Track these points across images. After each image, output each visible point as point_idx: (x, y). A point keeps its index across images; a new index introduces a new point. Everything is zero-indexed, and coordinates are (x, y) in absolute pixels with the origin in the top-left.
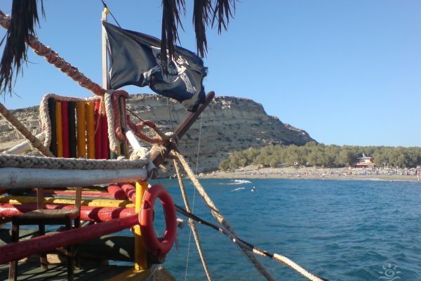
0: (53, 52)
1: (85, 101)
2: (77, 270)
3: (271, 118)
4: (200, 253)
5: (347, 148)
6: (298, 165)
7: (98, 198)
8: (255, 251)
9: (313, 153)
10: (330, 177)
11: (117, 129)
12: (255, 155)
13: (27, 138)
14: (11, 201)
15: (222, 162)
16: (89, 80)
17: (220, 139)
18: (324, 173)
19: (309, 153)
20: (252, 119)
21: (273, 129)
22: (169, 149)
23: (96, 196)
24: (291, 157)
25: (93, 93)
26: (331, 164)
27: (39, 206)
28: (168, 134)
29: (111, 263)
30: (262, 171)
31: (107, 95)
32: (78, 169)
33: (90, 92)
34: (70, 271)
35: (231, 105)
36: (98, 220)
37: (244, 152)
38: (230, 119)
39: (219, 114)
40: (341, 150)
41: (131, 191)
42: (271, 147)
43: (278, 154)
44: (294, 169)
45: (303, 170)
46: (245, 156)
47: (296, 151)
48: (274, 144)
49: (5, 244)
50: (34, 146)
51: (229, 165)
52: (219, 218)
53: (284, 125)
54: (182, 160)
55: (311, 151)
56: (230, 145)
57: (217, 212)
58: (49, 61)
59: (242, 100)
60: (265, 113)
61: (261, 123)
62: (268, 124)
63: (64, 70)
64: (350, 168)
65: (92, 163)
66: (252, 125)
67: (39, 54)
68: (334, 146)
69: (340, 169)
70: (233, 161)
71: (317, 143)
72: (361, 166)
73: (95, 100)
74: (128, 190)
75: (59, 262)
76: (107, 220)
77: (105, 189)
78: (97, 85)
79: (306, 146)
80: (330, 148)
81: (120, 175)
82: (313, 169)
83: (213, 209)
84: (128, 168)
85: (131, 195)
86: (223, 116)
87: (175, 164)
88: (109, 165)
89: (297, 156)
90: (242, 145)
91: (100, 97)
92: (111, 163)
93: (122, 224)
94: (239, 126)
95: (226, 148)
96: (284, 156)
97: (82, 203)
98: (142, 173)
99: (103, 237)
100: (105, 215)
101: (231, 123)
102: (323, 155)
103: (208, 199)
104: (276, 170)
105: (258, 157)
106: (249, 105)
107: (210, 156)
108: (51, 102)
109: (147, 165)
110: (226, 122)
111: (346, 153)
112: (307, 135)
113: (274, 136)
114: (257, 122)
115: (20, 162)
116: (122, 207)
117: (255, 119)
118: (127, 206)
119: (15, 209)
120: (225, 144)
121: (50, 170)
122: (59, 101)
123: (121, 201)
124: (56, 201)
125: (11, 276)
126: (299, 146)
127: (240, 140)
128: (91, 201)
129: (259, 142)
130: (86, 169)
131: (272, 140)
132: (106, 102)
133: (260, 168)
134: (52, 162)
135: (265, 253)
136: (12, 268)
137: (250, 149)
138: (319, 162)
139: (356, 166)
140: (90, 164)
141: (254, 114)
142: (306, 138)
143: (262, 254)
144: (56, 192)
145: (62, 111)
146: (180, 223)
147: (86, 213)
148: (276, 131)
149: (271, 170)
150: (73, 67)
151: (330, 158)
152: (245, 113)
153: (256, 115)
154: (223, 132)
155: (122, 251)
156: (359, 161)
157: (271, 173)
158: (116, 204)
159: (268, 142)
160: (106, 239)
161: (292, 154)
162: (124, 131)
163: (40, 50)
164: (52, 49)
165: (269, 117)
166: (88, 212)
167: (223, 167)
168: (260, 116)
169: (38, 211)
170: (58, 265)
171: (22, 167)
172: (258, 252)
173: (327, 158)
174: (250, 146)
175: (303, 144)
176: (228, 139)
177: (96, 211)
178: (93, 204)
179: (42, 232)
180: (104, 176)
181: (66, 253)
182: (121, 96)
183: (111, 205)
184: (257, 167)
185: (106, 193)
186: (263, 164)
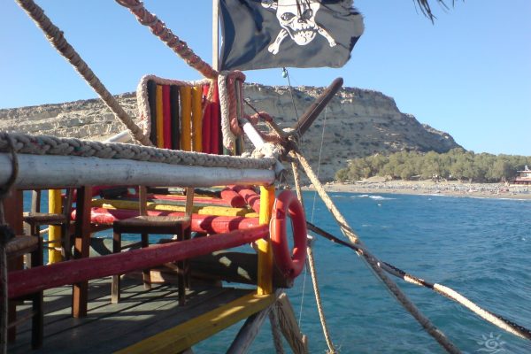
0: (159, 21)
1: (191, 86)
2: (188, 292)
3: (405, 117)
4: (314, 282)
5: (504, 158)
6: (438, 178)
7: (210, 205)
8: (407, 279)
9: (459, 163)
10: (479, 195)
11: (233, 121)
12: (383, 164)
13: (129, 127)
14: (104, 205)
15: (339, 171)
16: (199, 59)
17: (337, 142)
18: (472, 190)
19: (453, 163)
20: (379, 117)
21: (407, 130)
22: (288, 150)
23: (207, 202)
24: (430, 167)
25: (202, 75)
26: (482, 177)
27: (142, 212)
28: (286, 130)
29: (225, 285)
30: (390, 184)
31: (221, 78)
32: (198, 165)
33: (199, 73)
34: (181, 292)
35: (353, 99)
36: (212, 231)
37: (368, 159)
38: (352, 116)
39: (337, 109)
40: (496, 160)
41: (253, 197)
42: (404, 153)
43: (412, 163)
44: (433, 183)
45: (444, 184)
46: (369, 164)
47: (436, 160)
48: (408, 150)
49: (99, 255)
50: (136, 139)
51: (349, 175)
52: (350, 237)
53: (422, 125)
54: (304, 163)
55: (455, 161)
56: (349, 149)
57: (349, 230)
58: (154, 32)
59: (367, 92)
60: (397, 110)
61: (392, 123)
62: (401, 125)
63: (170, 45)
64: (506, 184)
65: (214, 159)
66: (380, 125)
67: (143, 23)
68: (487, 154)
69: (493, 184)
70: (353, 170)
71: (464, 151)
72: (522, 182)
73: (203, 85)
74: (247, 196)
75: (162, 280)
76: (224, 232)
77: (218, 195)
78: (207, 65)
79: (450, 153)
80: (482, 157)
81: (245, 176)
82: (458, 184)
83: (344, 226)
84: (253, 168)
85: (252, 202)
86: (343, 112)
87: (294, 168)
88: (232, 163)
89: (437, 167)
90: (364, 150)
91: (211, 81)
92: (235, 160)
93: (246, 237)
94: (362, 126)
95: (345, 153)
96: (421, 165)
97: (193, 210)
98: (268, 175)
99: (215, 253)
100: (221, 226)
101: (352, 122)
102: (472, 166)
103: (337, 214)
104: (409, 183)
105: (385, 166)
106: (377, 98)
107: (324, 164)
108: (151, 85)
109: (274, 166)
110: (346, 121)
111: (502, 164)
112: (451, 139)
113: (407, 139)
114: (386, 122)
115: (136, 153)
116: (241, 217)
117: (384, 117)
118: (247, 215)
119: (109, 215)
120: (344, 149)
121: (167, 165)
122: (160, 85)
123: (239, 210)
124: (158, 207)
125: (115, 293)
126: (440, 153)
127: (362, 144)
128: (201, 208)
129: (387, 147)
130: (207, 166)
131: (405, 145)
132: (220, 86)
133: (387, 180)
134: (171, 155)
135: (421, 282)
136: (115, 282)
137: (376, 155)
138: (465, 175)
139: (515, 182)
140: (212, 161)
141: (383, 111)
142: (450, 144)
143: (416, 282)
144: (156, 196)
145: (163, 96)
146: (310, 240)
147: (198, 222)
148: (411, 134)
149: (402, 183)
150: (181, 42)
151: (480, 170)
152: (371, 109)
153: (386, 112)
154: (342, 133)
155: (241, 271)
156: (519, 175)
157: (402, 187)
158: (233, 213)
159: (399, 147)
160: (221, 255)
161: (431, 163)
162: (240, 124)
163: (145, 19)
164: (159, 18)
165: (402, 114)
166: (200, 222)
167: (341, 177)
168: (390, 113)
169: (140, 217)
170: (163, 284)
171: (138, 160)
172: (411, 281)
173: (476, 171)
174: (375, 152)
175: (446, 151)
176: (348, 142)
177: (209, 221)
178: (205, 212)
179: (145, 243)
180: (228, 177)
181: (177, 270)
182: (238, 79)
183: (227, 214)
184: (384, 179)
185: (218, 200)
186: (392, 175)
